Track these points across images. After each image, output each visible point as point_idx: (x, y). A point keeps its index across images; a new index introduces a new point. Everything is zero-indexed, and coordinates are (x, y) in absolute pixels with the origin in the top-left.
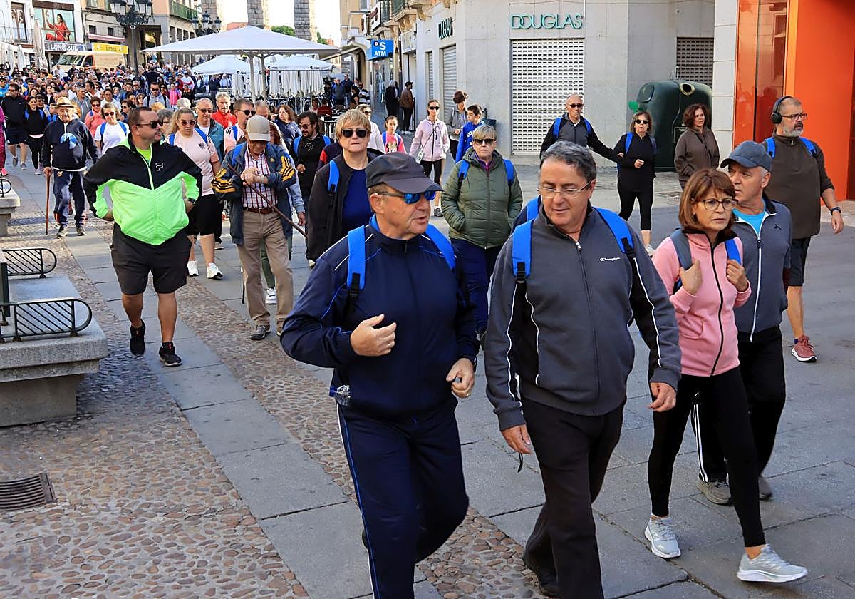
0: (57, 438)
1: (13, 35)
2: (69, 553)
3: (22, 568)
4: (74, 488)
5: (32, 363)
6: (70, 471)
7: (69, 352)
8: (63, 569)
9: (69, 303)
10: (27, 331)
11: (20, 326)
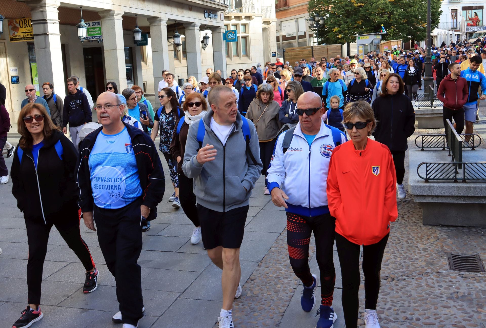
0: (482, 237)
1: (451, 26)
3: (472, 303)
5: (472, 194)
10: (470, 177)
11: (466, 174)
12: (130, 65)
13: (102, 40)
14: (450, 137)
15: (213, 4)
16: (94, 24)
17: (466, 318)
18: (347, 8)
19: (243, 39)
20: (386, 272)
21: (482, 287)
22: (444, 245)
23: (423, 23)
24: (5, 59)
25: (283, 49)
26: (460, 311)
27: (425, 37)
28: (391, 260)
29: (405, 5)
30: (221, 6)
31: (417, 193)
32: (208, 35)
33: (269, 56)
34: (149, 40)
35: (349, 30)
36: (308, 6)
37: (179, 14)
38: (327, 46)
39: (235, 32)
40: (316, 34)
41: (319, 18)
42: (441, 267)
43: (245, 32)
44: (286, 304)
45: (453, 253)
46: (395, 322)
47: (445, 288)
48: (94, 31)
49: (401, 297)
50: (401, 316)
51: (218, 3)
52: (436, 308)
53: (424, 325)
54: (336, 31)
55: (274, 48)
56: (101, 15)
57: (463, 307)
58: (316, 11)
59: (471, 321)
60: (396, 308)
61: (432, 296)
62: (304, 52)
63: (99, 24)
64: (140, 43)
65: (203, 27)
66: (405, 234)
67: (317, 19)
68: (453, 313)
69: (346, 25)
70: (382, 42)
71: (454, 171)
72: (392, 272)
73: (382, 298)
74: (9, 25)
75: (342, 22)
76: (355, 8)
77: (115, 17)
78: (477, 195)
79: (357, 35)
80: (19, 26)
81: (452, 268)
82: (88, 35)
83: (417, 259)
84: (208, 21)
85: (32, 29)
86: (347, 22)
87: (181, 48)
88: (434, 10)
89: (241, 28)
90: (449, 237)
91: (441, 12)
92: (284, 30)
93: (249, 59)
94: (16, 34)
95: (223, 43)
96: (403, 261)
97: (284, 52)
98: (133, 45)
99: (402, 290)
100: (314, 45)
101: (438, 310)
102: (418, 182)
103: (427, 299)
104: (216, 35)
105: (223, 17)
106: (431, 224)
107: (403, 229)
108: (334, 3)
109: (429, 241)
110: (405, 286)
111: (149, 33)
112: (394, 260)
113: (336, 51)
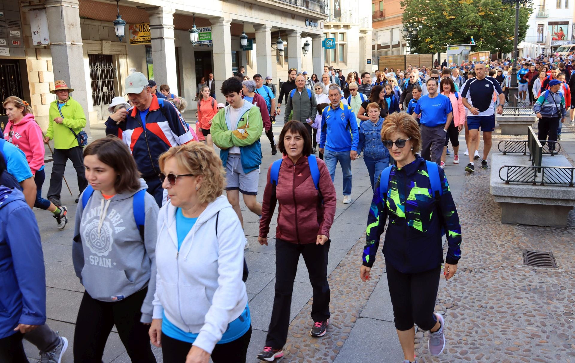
0: (556, 236)
1: (536, 40)
2: (566, 295)
3: (542, 296)
4: (567, 264)
5: (549, 197)
6: (565, 254)
7: (568, 194)
8: (563, 303)
9: (571, 170)
10: (548, 181)
11: (544, 178)
12: (236, 68)
13: (212, 44)
14: (531, 143)
15: (314, 13)
16: (205, 30)
17: (536, 308)
18: (440, 20)
19: (341, 47)
20: (464, 264)
21: (553, 281)
22: (520, 242)
23: (511, 36)
24: (125, 60)
25: (378, 57)
26: (531, 302)
27: (512, 49)
28: (470, 254)
29: (494, 19)
30: (321, 15)
31: (498, 194)
32: (309, 42)
33: (364, 63)
34: (254, 45)
35: (440, 41)
36: (403, 17)
37: (283, 22)
38: (419, 55)
39: (333, 40)
40: (409, 43)
41: (413, 29)
42: (516, 262)
43: (343, 40)
44: (371, 289)
45: (528, 250)
46: (470, 309)
47: (519, 281)
48: (205, 36)
49: (478, 288)
50: (477, 304)
51: (319, 13)
52: (509, 299)
53: (497, 313)
54: (428, 42)
55: (369, 56)
56: (211, 21)
57: (535, 298)
58: (410, 23)
59: (541, 311)
60: (472, 297)
61: (506, 287)
62: (397, 60)
63: (209, 30)
64: (246, 47)
65: (304, 35)
66: (484, 231)
67: (410, 29)
68: (524, 304)
69: (438, 36)
70: (471, 53)
71: (533, 174)
72: (470, 265)
73: (460, 288)
74: (130, 29)
75: (434, 33)
76: (447, 20)
77: (224, 23)
78: (554, 198)
79: (448, 46)
80: (138, 31)
81: (526, 263)
82: (200, 40)
83: (494, 254)
84: (309, 29)
85: (150, 33)
86: (439, 34)
87: (283, 53)
88: (521, 24)
89: (339, 37)
90: (525, 235)
91: (528, 26)
92: (380, 39)
93: (346, 65)
94: (136, 37)
95: (323, 50)
96: (482, 255)
97: (378, 59)
98: (239, 50)
99: (479, 281)
100: (407, 54)
101: (511, 300)
102: (499, 183)
103: (502, 290)
104: (316, 42)
105: (322, 26)
106: (509, 222)
107: (482, 227)
108: (427, 15)
109: (506, 238)
110: (482, 277)
111: (254, 39)
112: (473, 254)
113: (427, 60)
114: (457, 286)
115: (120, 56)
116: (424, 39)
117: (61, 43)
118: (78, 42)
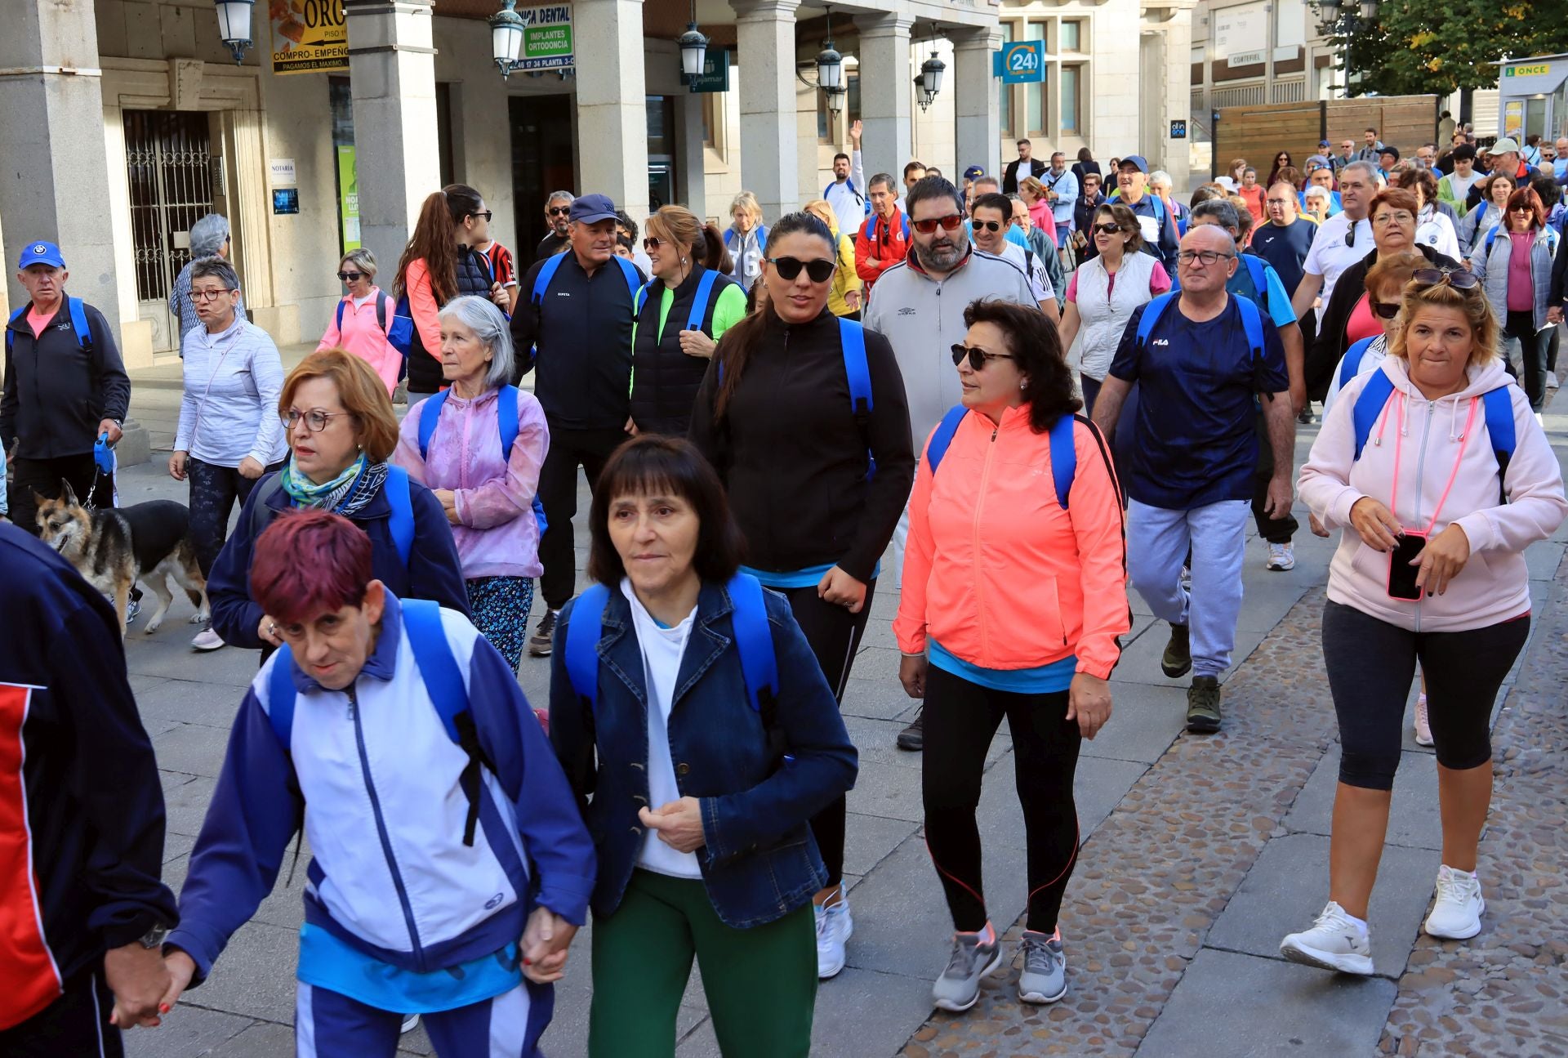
12: (663, 158)
13: (574, 69)
16: (548, 16)
19: (1069, 74)
20: (1533, 930)
24: (255, 130)
25: (1214, 112)
32: (940, 58)
34: (733, 72)
35: (1472, 42)
38: (1382, 101)
39: (1037, 47)
40: (1340, 54)
43: (1078, 49)
48: (548, 40)
54: (1419, 47)
55: (1179, 107)
62: (1291, 124)
63: (564, 16)
64: (702, 81)
65: (923, 30)
69: (1463, 21)
72: (1556, 933)
73: (1509, 1021)
74: (272, 17)
75: (1448, 12)
79: (1504, 59)
80: (303, 21)
82: (528, 52)
84: (943, 9)
85: (345, 32)
86: (1469, 12)
87: (842, 103)
89: (1062, 33)
92: (1223, 39)
94: (294, 47)
95: (995, 86)
97: (1214, 121)
98: (677, 90)
100: (1332, 95)
104: (969, 57)
111: (733, 48)
113: (1416, 121)
114: (1496, 1015)
115: (236, 115)
116: (1403, 34)
117: (26, 70)
118: (85, 66)
